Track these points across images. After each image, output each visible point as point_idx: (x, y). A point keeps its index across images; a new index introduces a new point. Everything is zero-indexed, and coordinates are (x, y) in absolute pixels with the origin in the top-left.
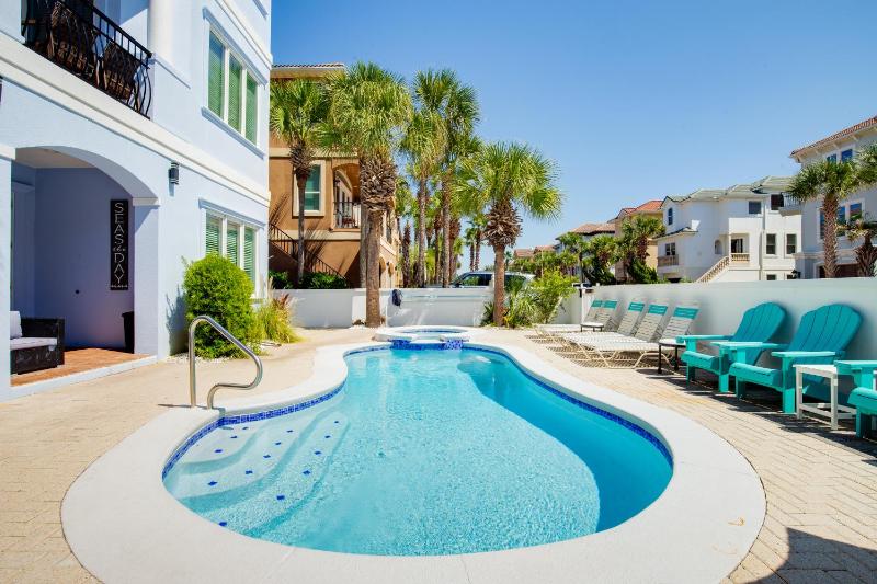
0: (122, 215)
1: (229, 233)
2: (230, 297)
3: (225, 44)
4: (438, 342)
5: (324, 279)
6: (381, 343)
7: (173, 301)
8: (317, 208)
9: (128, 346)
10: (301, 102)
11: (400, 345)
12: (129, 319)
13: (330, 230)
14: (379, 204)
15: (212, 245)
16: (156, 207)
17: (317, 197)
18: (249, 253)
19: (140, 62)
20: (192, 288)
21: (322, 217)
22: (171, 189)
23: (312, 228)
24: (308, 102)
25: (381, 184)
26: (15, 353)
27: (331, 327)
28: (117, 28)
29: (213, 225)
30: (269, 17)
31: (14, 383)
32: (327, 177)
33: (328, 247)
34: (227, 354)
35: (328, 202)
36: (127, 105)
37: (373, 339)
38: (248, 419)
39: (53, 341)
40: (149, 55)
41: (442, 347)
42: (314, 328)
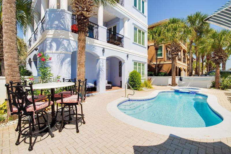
0: (120, 64)
1: (138, 65)
2: (136, 79)
3: (137, 28)
4: (188, 91)
5: (162, 74)
6: (172, 90)
7: (128, 79)
8: (162, 56)
9: (121, 87)
10: (156, 32)
11: (177, 91)
12: (121, 82)
13: (165, 61)
14: (175, 54)
15: (135, 68)
16: (125, 63)
17: (162, 53)
18: (143, 69)
19: (122, 38)
20: (130, 77)
21: (163, 58)
22: (127, 59)
23: (160, 61)
24: (158, 32)
25: (175, 49)
26: (106, 87)
27: (163, 86)
28: (118, 34)
29: (135, 64)
30: (147, 17)
31: (106, 91)
32: (164, 48)
33: (164, 66)
34: (136, 90)
35: (164, 54)
36: (120, 46)
37: (171, 89)
38: (133, 101)
39: (111, 85)
40: (123, 36)
41: (189, 93)
42: (159, 86)
